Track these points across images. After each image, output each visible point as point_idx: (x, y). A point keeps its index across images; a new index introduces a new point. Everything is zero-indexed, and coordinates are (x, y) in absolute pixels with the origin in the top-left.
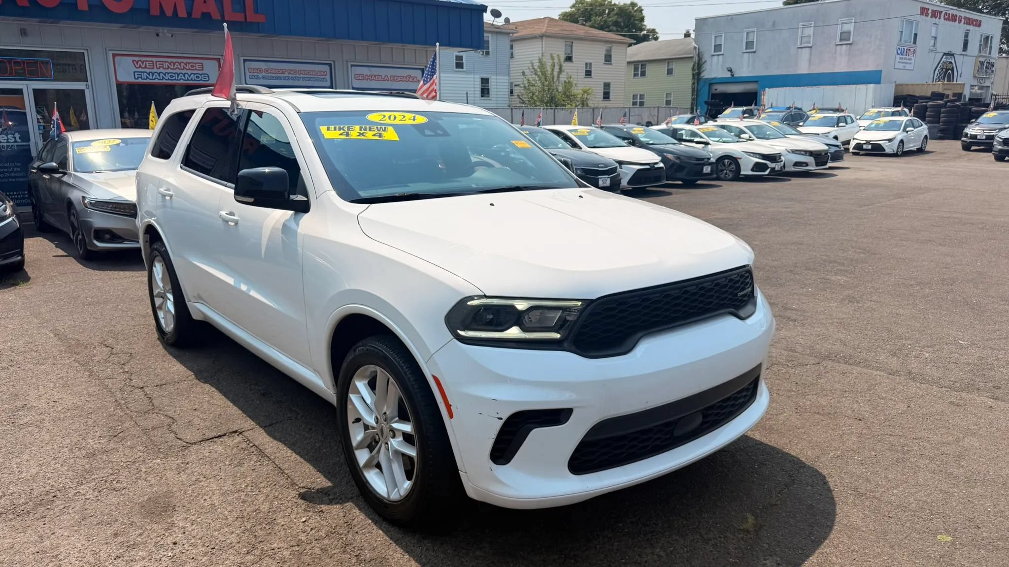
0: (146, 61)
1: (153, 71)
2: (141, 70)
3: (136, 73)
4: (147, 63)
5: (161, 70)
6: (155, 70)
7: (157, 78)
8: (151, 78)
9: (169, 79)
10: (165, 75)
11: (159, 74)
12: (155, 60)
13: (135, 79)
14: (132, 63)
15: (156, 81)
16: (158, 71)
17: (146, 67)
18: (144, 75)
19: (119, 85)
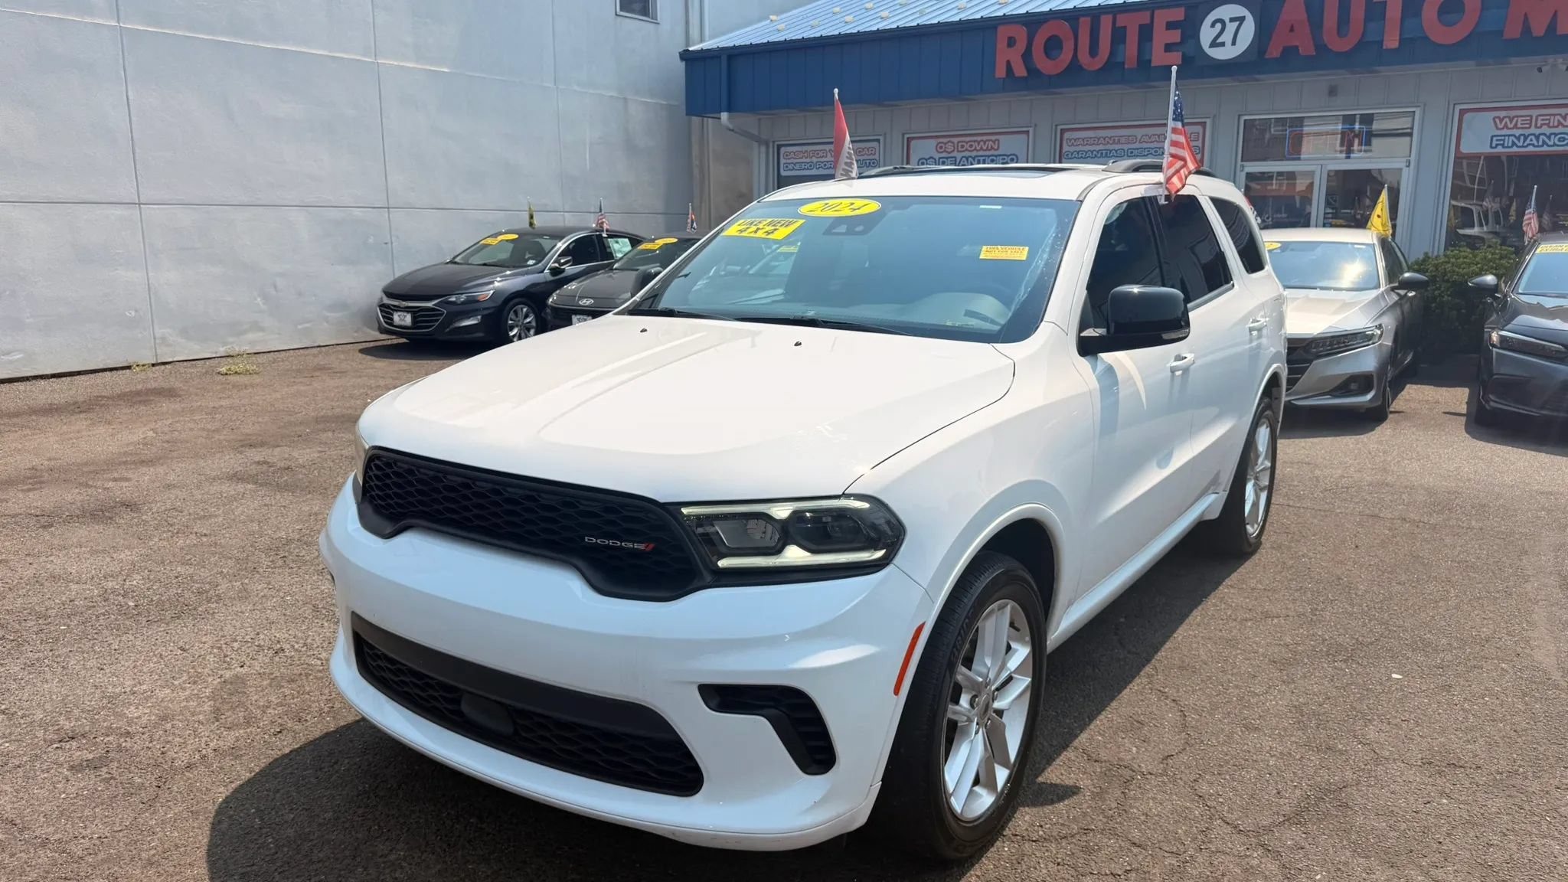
0: (1517, 116)
1: (1527, 132)
2: (1505, 132)
3: (1495, 139)
4: (1520, 119)
5: (1546, 130)
6: (1533, 130)
7: (1533, 145)
8: (1519, 144)
9: (1555, 145)
10: (1549, 138)
11: (1537, 138)
12: (1535, 113)
13: (1491, 147)
14: (1492, 121)
15: (1531, 149)
16: (1537, 132)
17: (1516, 127)
18: (1509, 141)
19: (1460, 158)
